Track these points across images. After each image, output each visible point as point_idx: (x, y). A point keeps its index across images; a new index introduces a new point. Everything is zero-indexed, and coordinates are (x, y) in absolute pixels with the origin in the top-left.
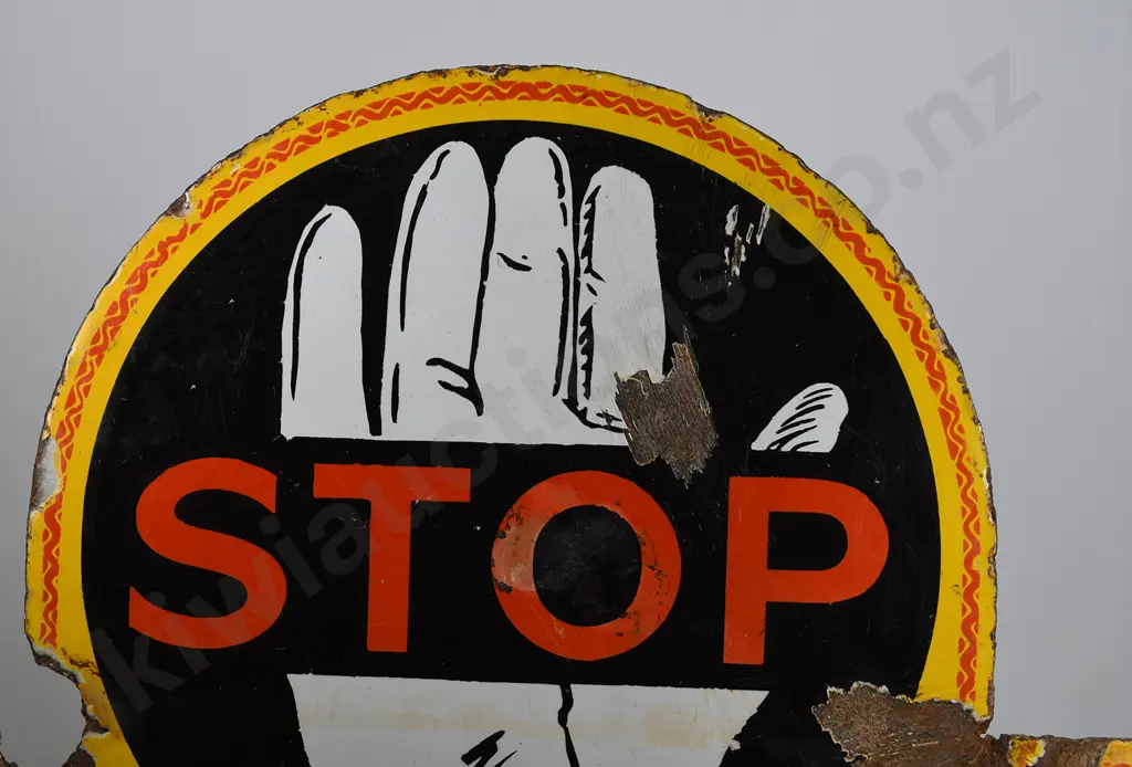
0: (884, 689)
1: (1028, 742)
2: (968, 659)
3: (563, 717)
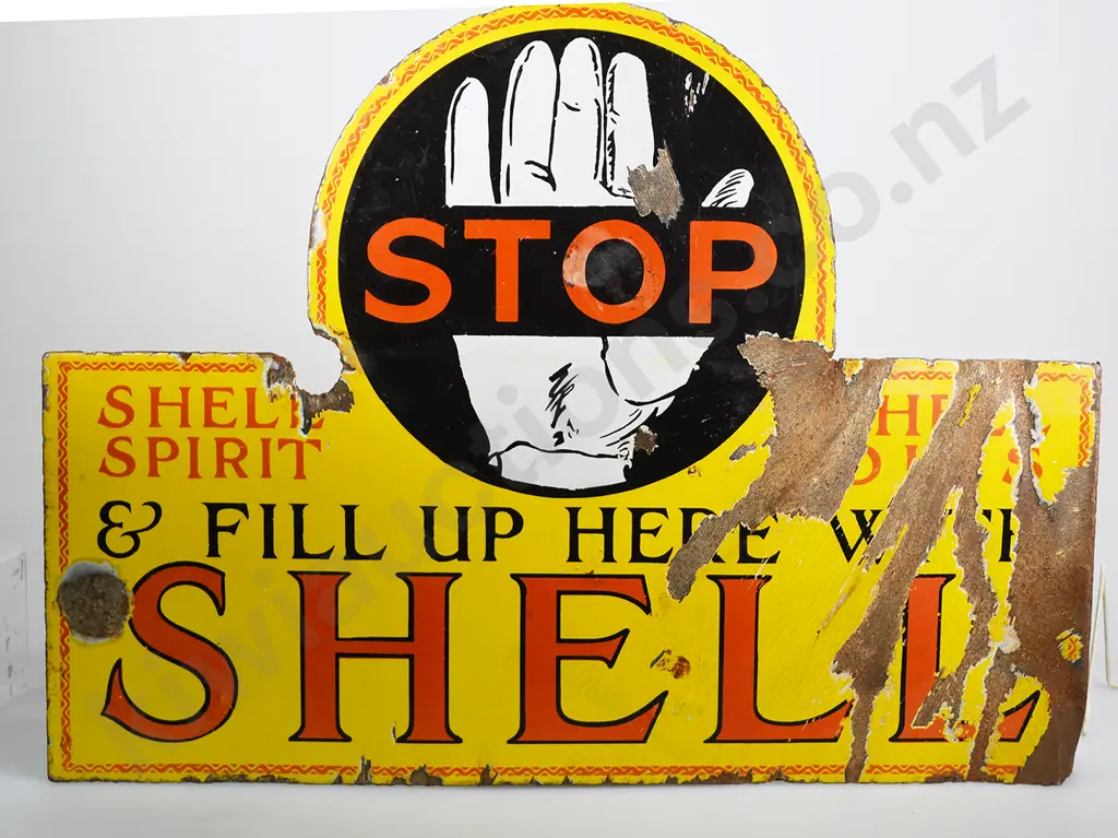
0: (776, 335)
1: (854, 362)
2: (821, 318)
3: (603, 355)
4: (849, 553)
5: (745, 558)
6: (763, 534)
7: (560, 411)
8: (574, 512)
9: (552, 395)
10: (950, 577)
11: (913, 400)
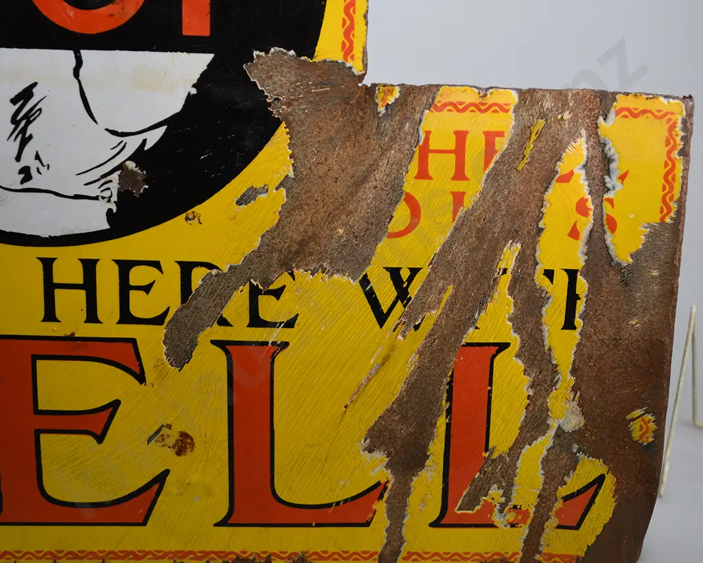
0: (292, 52)
1: (389, 88)
2: (348, 31)
3: (76, 73)
4: (381, 318)
5: (256, 321)
6: (277, 293)
7: (25, 141)
8: (48, 264)
9: (14, 121)
10: (503, 346)
11: (461, 137)
